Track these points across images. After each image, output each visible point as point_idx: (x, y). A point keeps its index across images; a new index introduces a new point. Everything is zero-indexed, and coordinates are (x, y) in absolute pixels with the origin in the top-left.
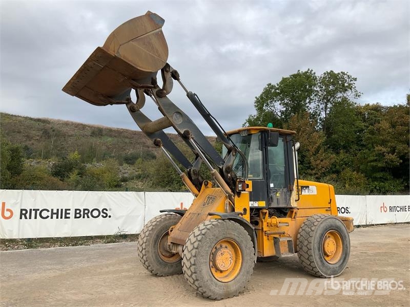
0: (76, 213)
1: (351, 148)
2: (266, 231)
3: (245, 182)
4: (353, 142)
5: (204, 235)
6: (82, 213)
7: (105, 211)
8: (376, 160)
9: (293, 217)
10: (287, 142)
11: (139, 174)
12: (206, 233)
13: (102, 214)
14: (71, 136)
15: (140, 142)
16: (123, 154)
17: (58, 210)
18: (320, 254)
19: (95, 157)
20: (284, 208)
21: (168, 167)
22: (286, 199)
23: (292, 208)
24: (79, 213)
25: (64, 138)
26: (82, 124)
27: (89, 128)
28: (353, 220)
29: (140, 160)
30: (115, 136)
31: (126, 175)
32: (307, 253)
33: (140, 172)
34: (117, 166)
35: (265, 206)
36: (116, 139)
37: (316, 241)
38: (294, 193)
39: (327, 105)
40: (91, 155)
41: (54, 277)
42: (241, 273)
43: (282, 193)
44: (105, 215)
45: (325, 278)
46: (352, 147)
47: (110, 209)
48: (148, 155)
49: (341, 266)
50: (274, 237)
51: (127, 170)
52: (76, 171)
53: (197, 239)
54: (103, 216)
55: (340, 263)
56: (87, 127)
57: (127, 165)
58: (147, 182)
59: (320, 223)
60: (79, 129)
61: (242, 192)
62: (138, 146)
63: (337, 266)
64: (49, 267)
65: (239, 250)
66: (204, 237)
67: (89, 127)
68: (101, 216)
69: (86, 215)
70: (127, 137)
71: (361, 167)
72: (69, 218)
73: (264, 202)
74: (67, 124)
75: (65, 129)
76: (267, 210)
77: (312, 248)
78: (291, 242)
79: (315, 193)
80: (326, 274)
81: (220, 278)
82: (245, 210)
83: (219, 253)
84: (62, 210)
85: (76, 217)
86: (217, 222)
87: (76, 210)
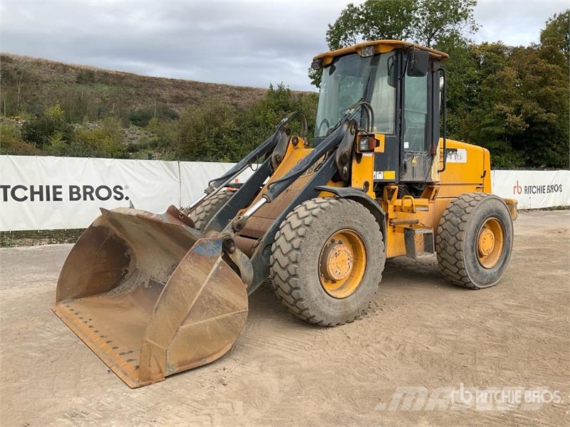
0: (71, 193)
1: (458, 107)
2: (391, 219)
3: (374, 135)
4: (461, 98)
5: (308, 226)
6: (81, 192)
7: (118, 190)
8: (492, 124)
9: (432, 198)
10: (433, 72)
11: (155, 141)
12: (311, 222)
13: (114, 194)
14: (47, 82)
15: (152, 94)
16: (128, 110)
17: (41, 187)
18: (474, 256)
19: (85, 114)
20: (417, 183)
21: (199, 131)
22: (424, 168)
23: (432, 183)
24: (77, 193)
25: (37, 84)
26: (62, 65)
27: (73, 71)
28: (517, 203)
29: (154, 120)
30: (114, 84)
31: (135, 142)
32: (454, 255)
33: (156, 138)
34: (120, 129)
35: (394, 178)
36: (115, 88)
37: (468, 238)
38: (437, 159)
39: (429, 41)
40: (78, 111)
41: (48, 293)
42: (366, 282)
43: (419, 159)
44: (119, 196)
45: (479, 289)
46: (459, 105)
47: (127, 187)
48: (165, 113)
49: (500, 271)
50: (405, 229)
51: (136, 135)
52: (60, 135)
53: (297, 233)
54: (116, 198)
55: (500, 266)
56: (70, 69)
57: (135, 126)
58: (167, 153)
59: (475, 208)
60: (58, 71)
61: (364, 154)
62: (150, 99)
63: (496, 270)
64: (37, 277)
65: (362, 246)
66: (308, 229)
67: (73, 68)
68: (112, 197)
69: (88, 196)
70: (132, 86)
71: (471, 134)
72: (60, 199)
73: (394, 172)
74: (38, 63)
75: (36, 72)
76: (396, 185)
77: (463, 248)
78: (430, 236)
79: (464, 160)
80: (481, 284)
81: (332, 291)
82: (367, 184)
83: (332, 253)
84: (48, 187)
85: (72, 199)
86: (328, 204)
87: (71, 187)
